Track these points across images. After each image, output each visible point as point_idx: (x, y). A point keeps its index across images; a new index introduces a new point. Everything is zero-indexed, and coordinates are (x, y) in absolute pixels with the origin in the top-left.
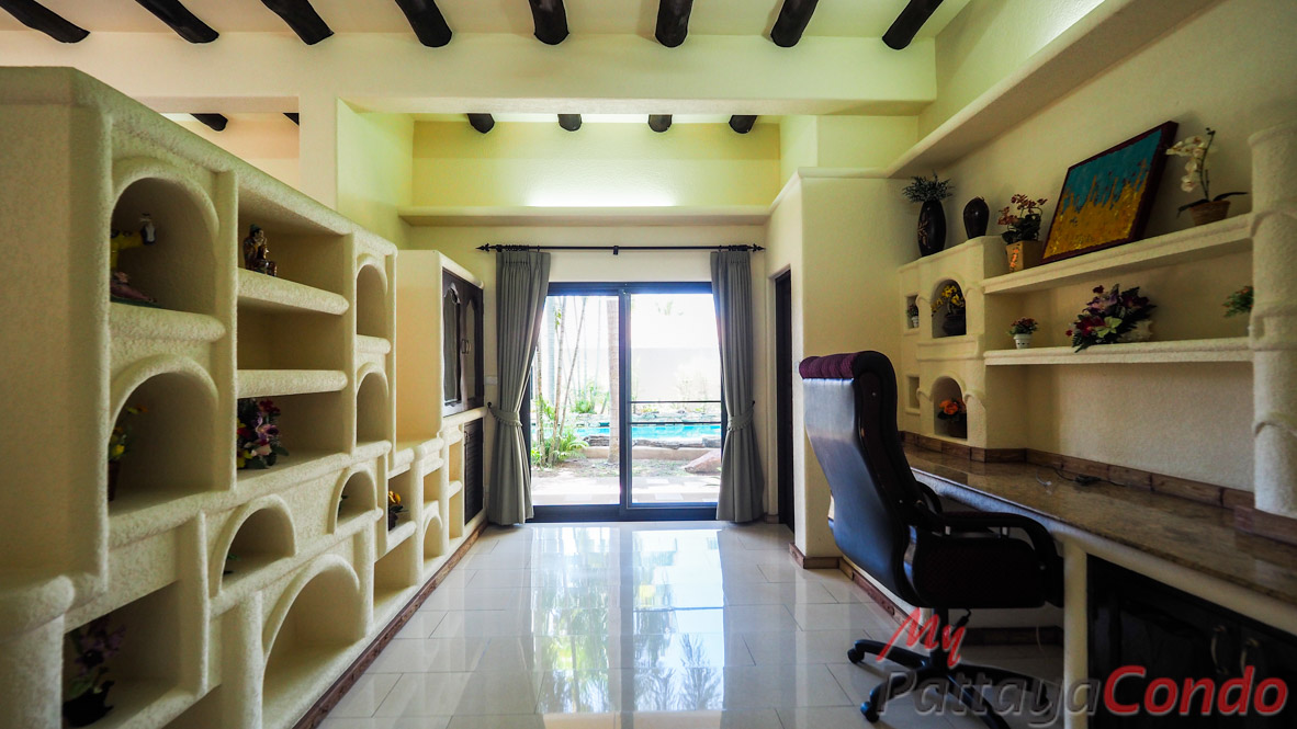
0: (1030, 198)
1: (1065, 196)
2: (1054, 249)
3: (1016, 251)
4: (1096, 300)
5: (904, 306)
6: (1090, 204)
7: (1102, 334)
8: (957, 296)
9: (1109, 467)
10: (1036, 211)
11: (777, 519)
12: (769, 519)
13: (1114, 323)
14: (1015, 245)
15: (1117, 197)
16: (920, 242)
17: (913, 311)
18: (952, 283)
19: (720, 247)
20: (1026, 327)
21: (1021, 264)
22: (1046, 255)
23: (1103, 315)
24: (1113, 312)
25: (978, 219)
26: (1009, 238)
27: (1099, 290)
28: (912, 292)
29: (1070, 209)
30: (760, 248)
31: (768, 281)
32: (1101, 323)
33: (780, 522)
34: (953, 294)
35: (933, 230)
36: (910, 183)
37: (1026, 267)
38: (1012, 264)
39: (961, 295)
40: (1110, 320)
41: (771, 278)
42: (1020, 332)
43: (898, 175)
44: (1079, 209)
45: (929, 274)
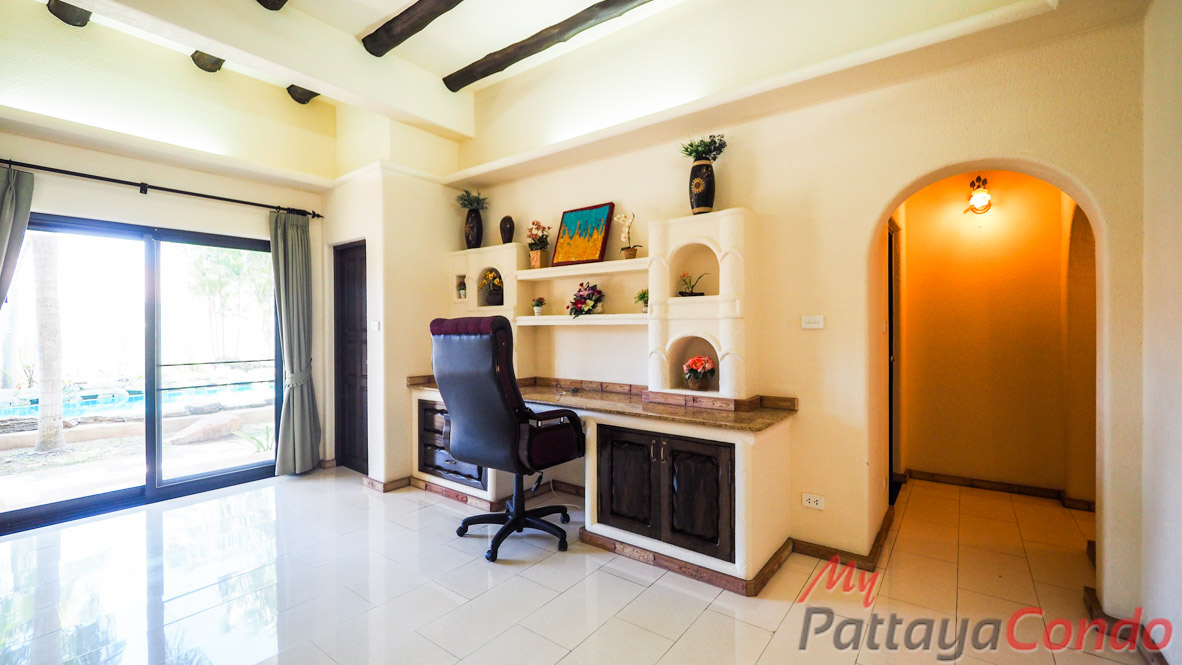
0: (543, 225)
1: (563, 228)
2: (559, 258)
3: (536, 255)
4: (580, 291)
5: (454, 283)
6: (577, 236)
7: (586, 309)
8: (498, 279)
9: (582, 381)
10: (545, 233)
11: (334, 463)
12: (327, 465)
13: (590, 303)
14: (535, 252)
15: (591, 236)
16: (467, 238)
17: (462, 285)
18: (492, 270)
19: (279, 208)
20: (540, 302)
21: (538, 264)
22: (555, 261)
23: (585, 299)
24: (589, 297)
25: (508, 230)
26: (532, 246)
27: (582, 285)
28: (462, 273)
29: (566, 236)
30: (318, 216)
31: (326, 247)
32: (584, 303)
33: (337, 466)
34: (494, 278)
35: (475, 230)
36: (460, 193)
37: (541, 267)
38: (533, 263)
39: (500, 278)
40: (588, 301)
41: (329, 246)
42: (538, 305)
43: (451, 186)
44: (571, 238)
45: (475, 262)
